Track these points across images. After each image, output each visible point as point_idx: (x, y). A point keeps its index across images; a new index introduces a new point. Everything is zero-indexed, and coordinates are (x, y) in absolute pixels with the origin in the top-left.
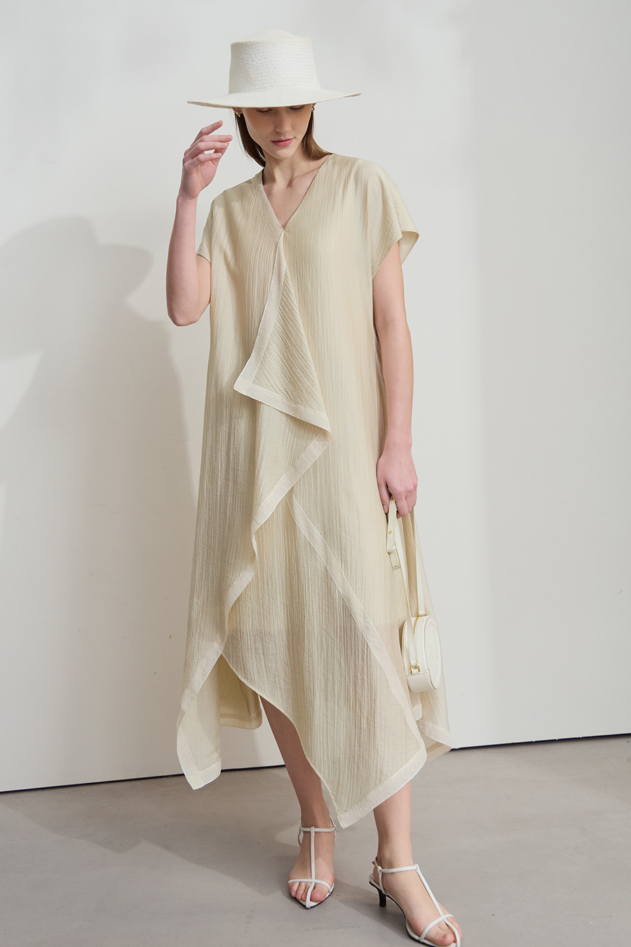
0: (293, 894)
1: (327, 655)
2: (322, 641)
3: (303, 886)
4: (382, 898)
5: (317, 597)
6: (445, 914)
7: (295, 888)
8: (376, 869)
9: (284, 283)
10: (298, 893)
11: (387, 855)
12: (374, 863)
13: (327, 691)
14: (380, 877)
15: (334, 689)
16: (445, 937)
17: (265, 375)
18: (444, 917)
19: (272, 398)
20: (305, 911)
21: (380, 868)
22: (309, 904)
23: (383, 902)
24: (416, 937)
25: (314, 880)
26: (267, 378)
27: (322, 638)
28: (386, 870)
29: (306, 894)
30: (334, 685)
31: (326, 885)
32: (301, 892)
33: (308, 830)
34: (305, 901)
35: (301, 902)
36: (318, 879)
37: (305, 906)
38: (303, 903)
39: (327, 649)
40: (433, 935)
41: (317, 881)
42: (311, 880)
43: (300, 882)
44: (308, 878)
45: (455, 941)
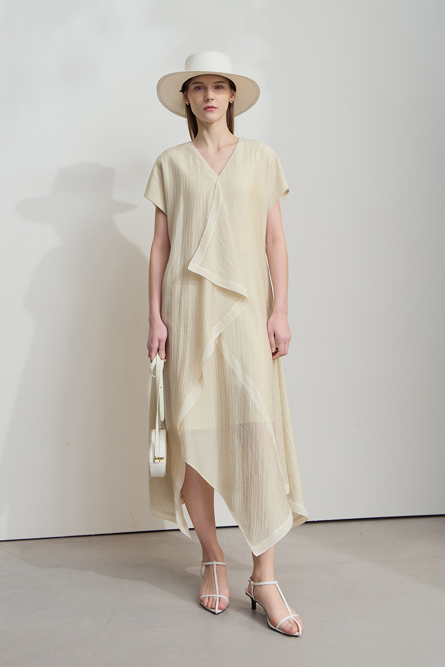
0: (206, 604)
1: (244, 442)
2: (240, 433)
3: (211, 599)
4: (254, 603)
5: (237, 404)
6: (293, 614)
7: (205, 601)
8: (250, 584)
11: (258, 574)
12: (249, 581)
13: (244, 466)
14: (252, 589)
15: (248, 464)
16: (292, 628)
17: (207, 261)
18: (292, 616)
19: (211, 275)
20: (214, 615)
21: (252, 582)
22: (217, 611)
23: (254, 607)
24: (274, 628)
25: (218, 596)
26: (208, 263)
27: (240, 431)
28: (257, 584)
29: (215, 605)
30: (248, 462)
31: (225, 598)
32: (210, 603)
33: (210, 563)
34: (215, 609)
35: (211, 610)
37: (214, 613)
38: (213, 610)
39: (244, 438)
40: (284, 626)
41: (220, 596)
42: (216, 596)
43: (209, 597)
44: (214, 594)
45: (298, 631)
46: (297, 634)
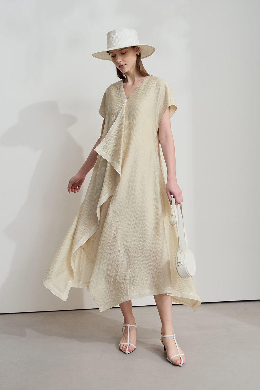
0: (121, 349)
3: (125, 345)
7: (122, 346)
9: (122, 117)
10: (123, 348)
16: (177, 361)
18: (180, 355)
22: (127, 352)
25: (129, 344)
26: (107, 149)
29: (126, 349)
31: (134, 346)
32: (124, 348)
33: (127, 325)
34: (126, 351)
35: (124, 351)
36: (130, 343)
37: (126, 353)
38: (125, 352)
40: (173, 360)
41: (130, 344)
42: (128, 344)
43: (124, 344)
44: (127, 343)
45: (181, 363)
46: (180, 365)
